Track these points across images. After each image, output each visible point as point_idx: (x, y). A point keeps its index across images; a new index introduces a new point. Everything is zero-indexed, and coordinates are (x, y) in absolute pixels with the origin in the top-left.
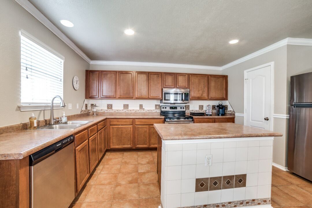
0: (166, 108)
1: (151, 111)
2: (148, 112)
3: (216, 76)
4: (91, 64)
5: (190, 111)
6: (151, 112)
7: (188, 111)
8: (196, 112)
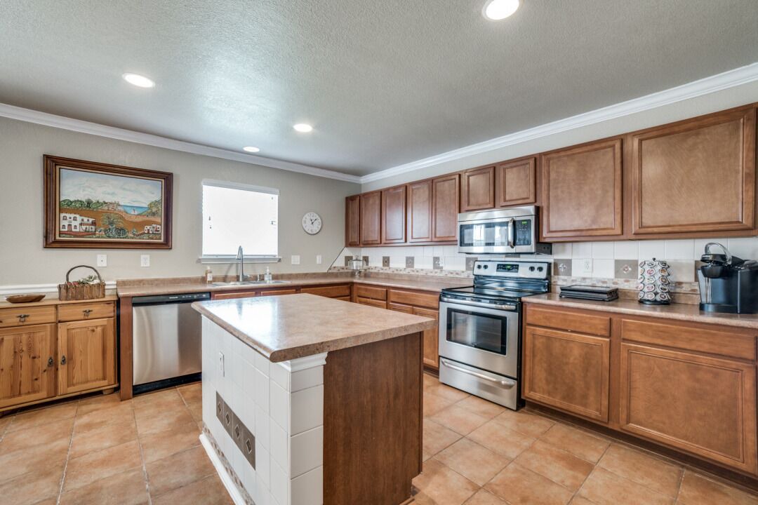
0: (486, 267)
1: (457, 274)
2: (450, 275)
3: (676, 129)
4: (362, 183)
5: (573, 281)
6: (457, 276)
7: (565, 280)
8: (600, 286)
